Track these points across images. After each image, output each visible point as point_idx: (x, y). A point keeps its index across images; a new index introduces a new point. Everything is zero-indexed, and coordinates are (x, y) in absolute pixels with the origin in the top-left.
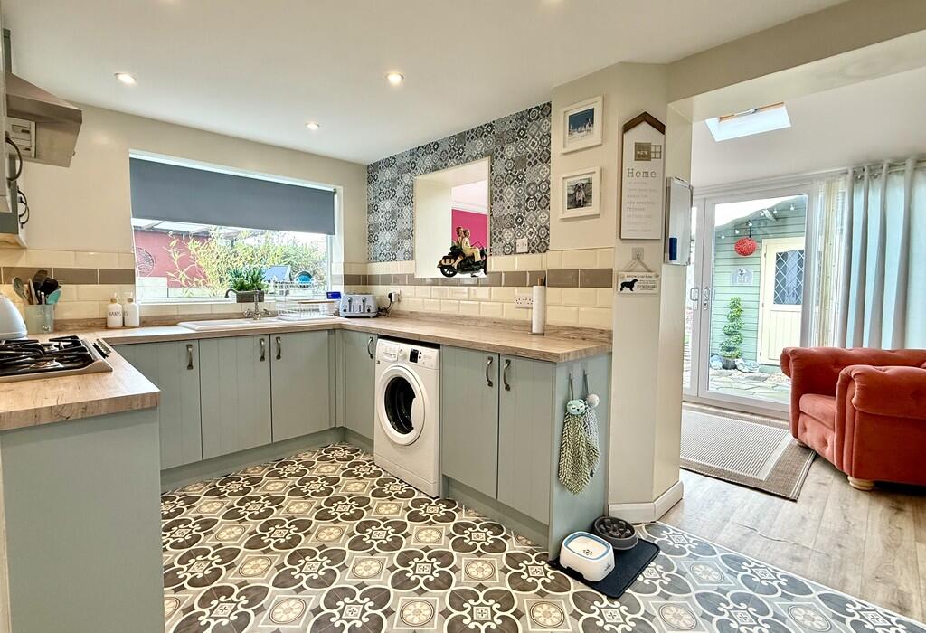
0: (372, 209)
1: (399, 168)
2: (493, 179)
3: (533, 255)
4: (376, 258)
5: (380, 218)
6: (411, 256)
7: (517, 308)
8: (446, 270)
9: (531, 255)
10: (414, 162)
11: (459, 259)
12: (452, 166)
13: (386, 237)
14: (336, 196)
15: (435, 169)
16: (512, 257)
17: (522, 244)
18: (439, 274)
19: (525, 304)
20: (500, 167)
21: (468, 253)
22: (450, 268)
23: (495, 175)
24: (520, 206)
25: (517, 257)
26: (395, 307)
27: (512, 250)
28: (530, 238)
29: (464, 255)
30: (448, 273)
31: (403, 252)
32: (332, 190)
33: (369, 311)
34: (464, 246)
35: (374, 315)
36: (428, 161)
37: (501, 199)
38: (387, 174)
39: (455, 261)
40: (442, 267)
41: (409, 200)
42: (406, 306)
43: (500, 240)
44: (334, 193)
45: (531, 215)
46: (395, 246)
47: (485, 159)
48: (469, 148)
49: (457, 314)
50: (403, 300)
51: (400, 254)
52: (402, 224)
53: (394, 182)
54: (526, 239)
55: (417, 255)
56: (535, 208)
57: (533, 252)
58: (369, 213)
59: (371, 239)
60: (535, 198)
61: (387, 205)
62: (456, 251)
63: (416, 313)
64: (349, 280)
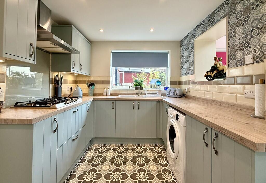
0: (182, 56)
1: (190, 38)
2: (229, 27)
3: (258, 64)
4: (183, 75)
5: (184, 59)
6: (193, 73)
7: (246, 98)
8: (208, 78)
9: (256, 65)
10: (195, 34)
11: (215, 72)
12: (209, 28)
13: (186, 66)
14: (169, 54)
15: (202, 33)
16: (242, 67)
17: (249, 59)
18: (205, 80)
19: (251, 96)
20: (233, 19)
21: (220, 69)
22: (210, 76)
23: (230, 24)
24: (246, 36)
25: (245, 66)
26: (188, 94)
27: (242, 63)
28: (255, 53)
29: (218, 70)
30: (210, 79)
31: (191, 71)
32: (168, 52)
33: (177, 95)
34: (218, 66)
35: (179, 96)
36: (199, 31)
37: (234, 36)
38: (186, 42)
39: (213, 73)
40: (207, 76)
41: (193, 50)
42: (192, 94)
43: (234, 59)
44: (168, 53)
45: (255, 39)
46: (188, 69)
47: (224, 18)
48: (217, 17)
49: (212, 99)
50: (191, 91)
51: (190, 72)
52: (190, 60)
53: (188, 44)
54: (251, 55)
55: (196, 72)
56: (258, 34)
57: (257, 62)
58: (181, 58)
59: (182, 68)
60: (258, 28)
61: (186, 54)
62: (214, 68)
63: (195, 97)
64: (172, 83)
